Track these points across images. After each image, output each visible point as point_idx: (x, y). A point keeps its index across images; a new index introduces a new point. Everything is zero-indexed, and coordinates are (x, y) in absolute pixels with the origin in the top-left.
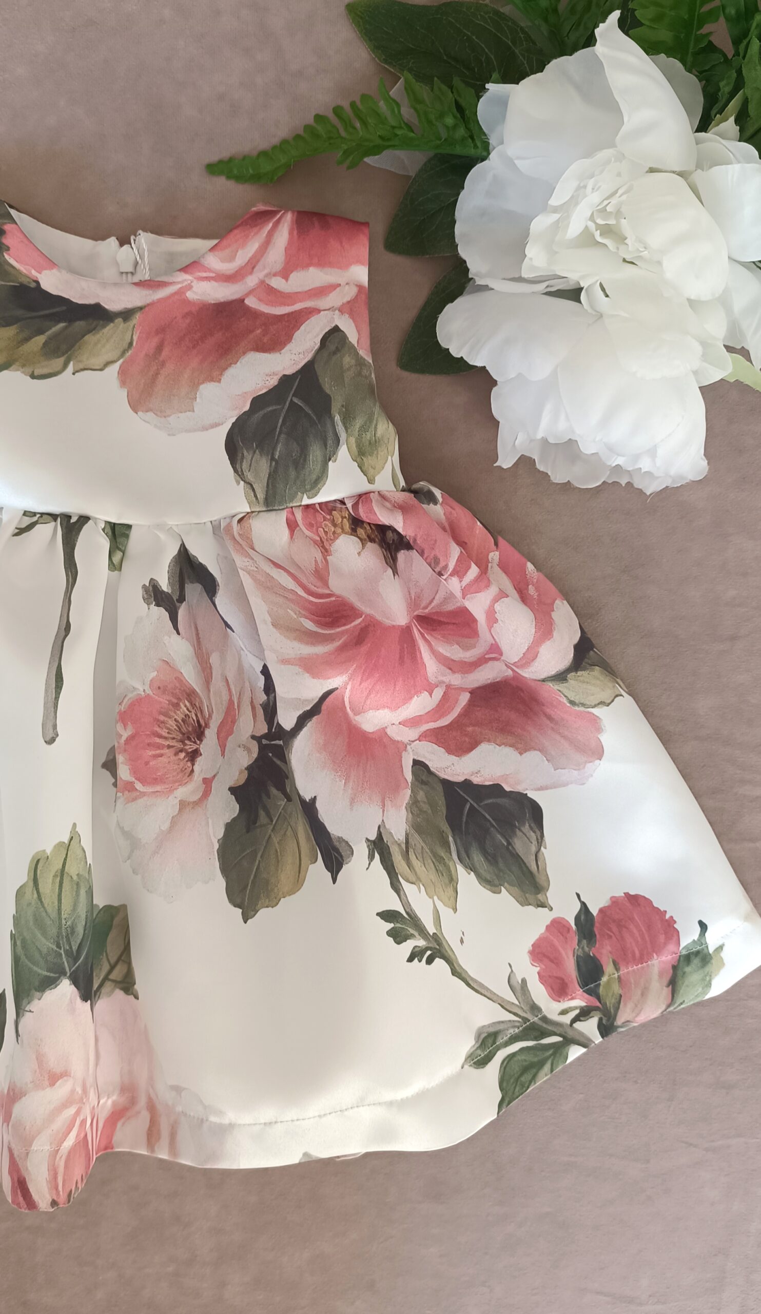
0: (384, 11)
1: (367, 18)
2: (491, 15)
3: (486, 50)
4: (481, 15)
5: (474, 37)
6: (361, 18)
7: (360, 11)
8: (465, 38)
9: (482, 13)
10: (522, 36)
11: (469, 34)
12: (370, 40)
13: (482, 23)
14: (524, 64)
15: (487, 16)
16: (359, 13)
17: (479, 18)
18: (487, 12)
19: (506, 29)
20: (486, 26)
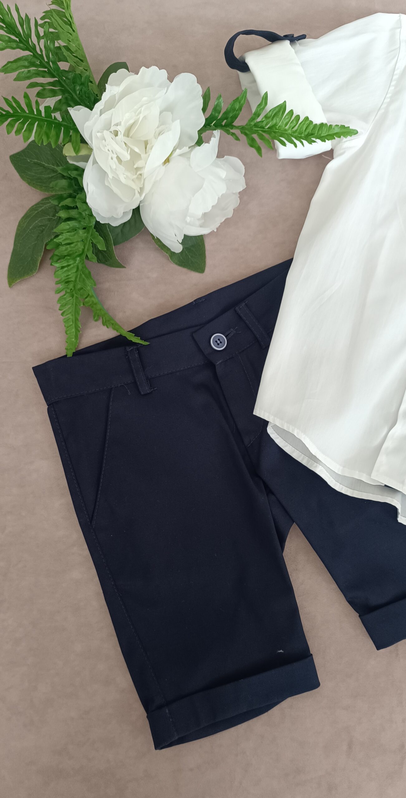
0: (13, 270)
1: (14, 277)
2: (23, 219)
3: (36, 222)
5: (31, 228)
6: (14, 280)
7: (11, 280)
8: (30, 232)
9: (22, 224)
11: (29, 230)
12: (24, 276)
13: (26, 224)
14: (46, 207)
15: (23, 222)
17: (23, 225)
18: (22, 221)
19: (30, 213)
20: (28, 221)
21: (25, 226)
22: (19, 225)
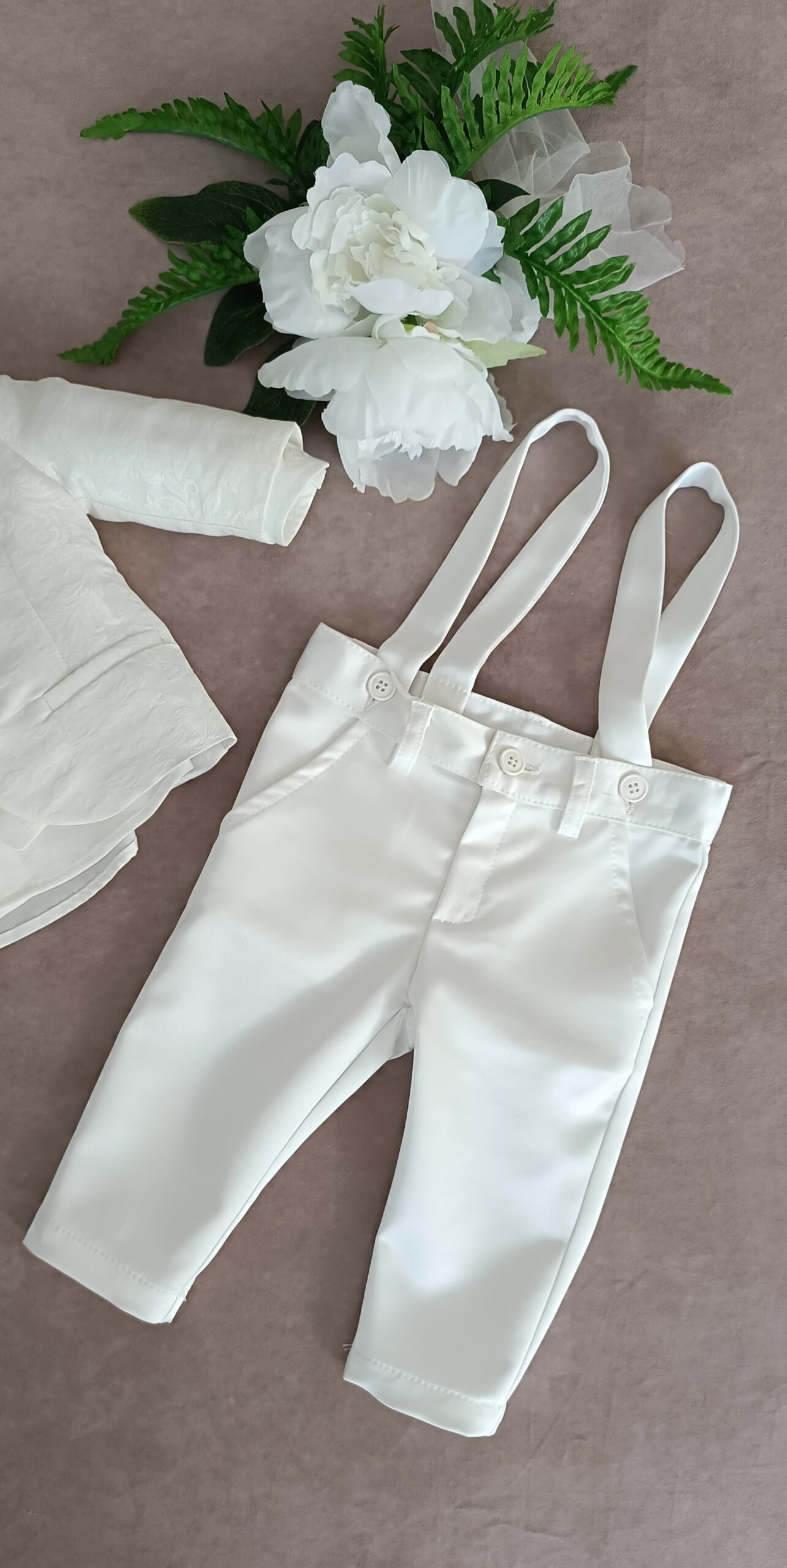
0: (158, 207)
1: (147, 215)
2: (240, 186)
4: (233, 189)
5: (232, 205)
6: (143, 216)
7: (141, 212)
8: (225, 207)
9: (233, 187)
10: (267, 194)
11: (227, 203)
12: (154, 229)
13: (235, 194)
15: (236, 188)
16: (141, 213)
17: (231, 190)
18: (236, 186)
19: (253, 192)
20: (238, 194)
21: (231, 194)
22: (228, 184)
